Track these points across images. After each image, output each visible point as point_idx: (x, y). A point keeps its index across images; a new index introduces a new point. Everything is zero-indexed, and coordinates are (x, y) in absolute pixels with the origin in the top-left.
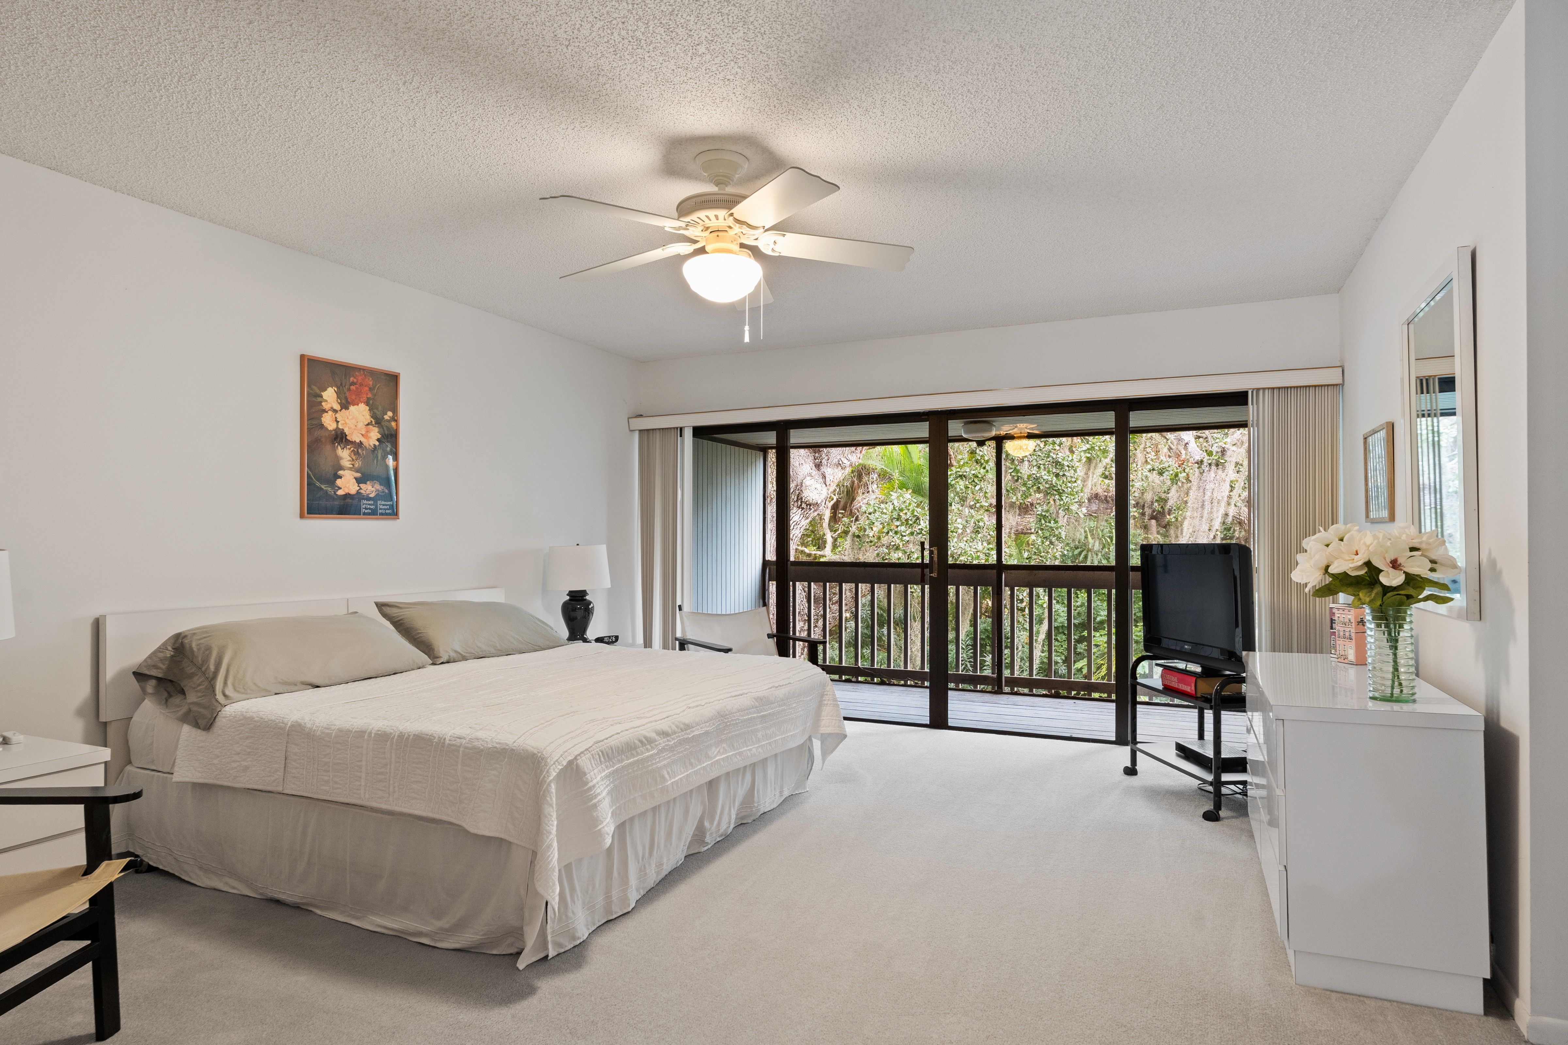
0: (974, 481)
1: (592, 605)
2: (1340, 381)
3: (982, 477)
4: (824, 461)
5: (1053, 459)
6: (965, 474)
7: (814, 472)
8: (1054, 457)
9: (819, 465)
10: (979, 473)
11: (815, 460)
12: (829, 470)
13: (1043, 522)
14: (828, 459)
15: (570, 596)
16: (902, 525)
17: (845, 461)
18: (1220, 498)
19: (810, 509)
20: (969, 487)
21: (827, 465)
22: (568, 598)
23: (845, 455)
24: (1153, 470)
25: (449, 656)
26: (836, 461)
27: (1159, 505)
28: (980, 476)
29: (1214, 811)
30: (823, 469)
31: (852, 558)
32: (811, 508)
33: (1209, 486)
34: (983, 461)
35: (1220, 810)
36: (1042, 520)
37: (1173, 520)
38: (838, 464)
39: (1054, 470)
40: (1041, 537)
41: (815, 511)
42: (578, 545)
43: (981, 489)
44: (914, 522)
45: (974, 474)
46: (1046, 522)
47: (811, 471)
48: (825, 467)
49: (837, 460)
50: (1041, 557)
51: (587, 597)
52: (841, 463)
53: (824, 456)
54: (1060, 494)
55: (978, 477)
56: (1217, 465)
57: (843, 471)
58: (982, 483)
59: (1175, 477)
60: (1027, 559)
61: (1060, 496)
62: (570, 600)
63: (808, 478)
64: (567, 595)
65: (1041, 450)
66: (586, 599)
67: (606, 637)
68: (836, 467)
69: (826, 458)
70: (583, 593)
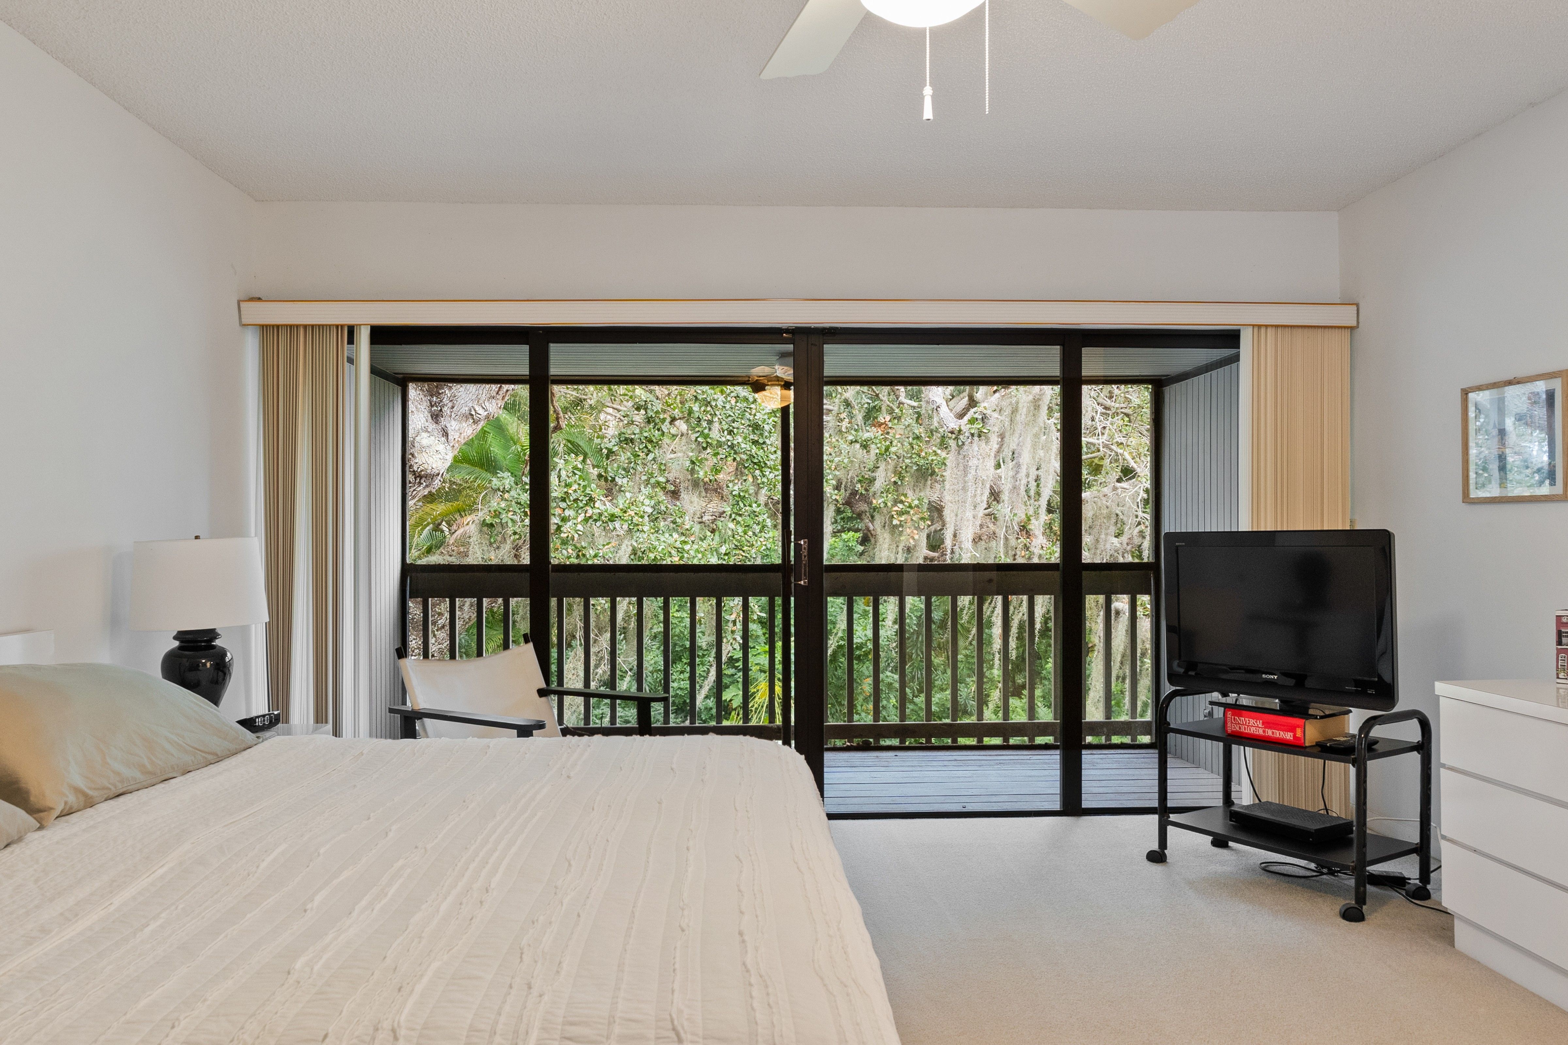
0: (646, 447)
1: (229, 654)
2: (1354, 324)
3: (657, 443)
4: (445, 408)
5: (750, 420)
6: (633, 436)
7: (432, 426)
8: (751, 418)
9: (437, 416)
10: (654, 436)
11: (432, 406)
12: (453, 423)
13: (742, 505)
14: (453, 407)
15: (181, 642)
16: (569, 507)
17: (480, 411)
18: (985, 478)
19: (420, 483)
20: (639, 456)
21: (451, 416)
22: (176, 644)
23: (481, 402)
24: (856, 441)
25: (66, 803)
26: (465, 410)
27: (862, 486)
28: (654, 441)
29: (1356, 906)
30: (443, 421)
31: (480, 559)
32: (422, 481)
33: (973, 463)
34: (657, 421)
35: (1365, 904)
36: (740, 503)
37: (882, 505)
38: (470, 416)
39: (752, 437)
40: (741, 526)
41: (427, 486)
42: (197, 537)
43: (654, 459)
44: (586, 505)
45: (646, 437)
46: (745, 506)
47: (427, 424)
48: (448, 418)
49: (467, 409)
50: (744, 551)
51: (217, 642)
52: (473, 413)
53: (445, 401)
54: (761, 469)
55: (652, 441)
56: (979, 436)
57: (474, 427)
58: (656, 451)
59: (886, 452)
60: (726, 554)
61: (762, 471)
62: (180, 648)
63: (425, 435)
64: (175, 638)
65: (732, 408)
66: (214, 647)
67: (258, 717)
68: (464, 419)
69: (450, 405)
70: (212, 634)
